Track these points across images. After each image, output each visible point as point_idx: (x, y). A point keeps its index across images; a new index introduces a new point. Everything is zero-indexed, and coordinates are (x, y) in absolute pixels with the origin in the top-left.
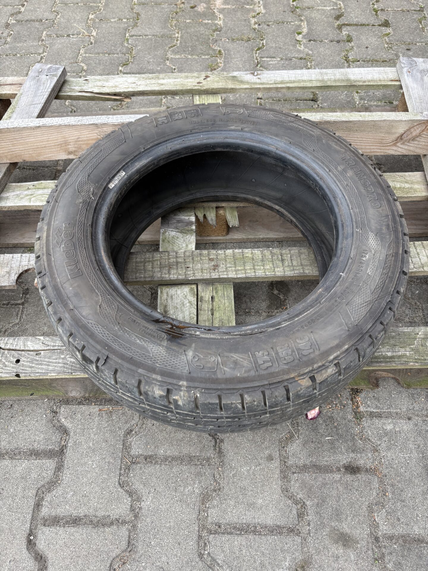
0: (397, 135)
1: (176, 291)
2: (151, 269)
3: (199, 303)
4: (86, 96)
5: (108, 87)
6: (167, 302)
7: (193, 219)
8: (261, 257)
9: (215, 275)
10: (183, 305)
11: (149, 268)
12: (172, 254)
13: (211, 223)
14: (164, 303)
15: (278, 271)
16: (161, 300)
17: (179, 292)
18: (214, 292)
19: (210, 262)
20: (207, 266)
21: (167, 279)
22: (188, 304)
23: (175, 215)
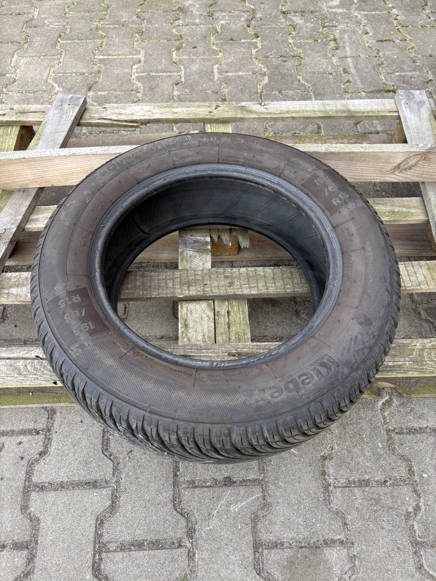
0: (395, 165)
1: (195, 306)
2: (172, 286)
3: (216, 317)
4: (105, 124)
5: (125, 114)
6: (187, 316)
7: (208, 239)
8: (272, 275)
9: (231, 292)
10: (202, 319)
11: (170, 284)
12: (191, 272)
13: (225, 243)
14: (185, 317)
15: (288, 289)
16: (181, 315)
17: (198, 307)
18: (230, 307)
19: (226, 279)
20: (223, 283)
21: (187, 295)
22: (206, 318)
23: (192, 236)
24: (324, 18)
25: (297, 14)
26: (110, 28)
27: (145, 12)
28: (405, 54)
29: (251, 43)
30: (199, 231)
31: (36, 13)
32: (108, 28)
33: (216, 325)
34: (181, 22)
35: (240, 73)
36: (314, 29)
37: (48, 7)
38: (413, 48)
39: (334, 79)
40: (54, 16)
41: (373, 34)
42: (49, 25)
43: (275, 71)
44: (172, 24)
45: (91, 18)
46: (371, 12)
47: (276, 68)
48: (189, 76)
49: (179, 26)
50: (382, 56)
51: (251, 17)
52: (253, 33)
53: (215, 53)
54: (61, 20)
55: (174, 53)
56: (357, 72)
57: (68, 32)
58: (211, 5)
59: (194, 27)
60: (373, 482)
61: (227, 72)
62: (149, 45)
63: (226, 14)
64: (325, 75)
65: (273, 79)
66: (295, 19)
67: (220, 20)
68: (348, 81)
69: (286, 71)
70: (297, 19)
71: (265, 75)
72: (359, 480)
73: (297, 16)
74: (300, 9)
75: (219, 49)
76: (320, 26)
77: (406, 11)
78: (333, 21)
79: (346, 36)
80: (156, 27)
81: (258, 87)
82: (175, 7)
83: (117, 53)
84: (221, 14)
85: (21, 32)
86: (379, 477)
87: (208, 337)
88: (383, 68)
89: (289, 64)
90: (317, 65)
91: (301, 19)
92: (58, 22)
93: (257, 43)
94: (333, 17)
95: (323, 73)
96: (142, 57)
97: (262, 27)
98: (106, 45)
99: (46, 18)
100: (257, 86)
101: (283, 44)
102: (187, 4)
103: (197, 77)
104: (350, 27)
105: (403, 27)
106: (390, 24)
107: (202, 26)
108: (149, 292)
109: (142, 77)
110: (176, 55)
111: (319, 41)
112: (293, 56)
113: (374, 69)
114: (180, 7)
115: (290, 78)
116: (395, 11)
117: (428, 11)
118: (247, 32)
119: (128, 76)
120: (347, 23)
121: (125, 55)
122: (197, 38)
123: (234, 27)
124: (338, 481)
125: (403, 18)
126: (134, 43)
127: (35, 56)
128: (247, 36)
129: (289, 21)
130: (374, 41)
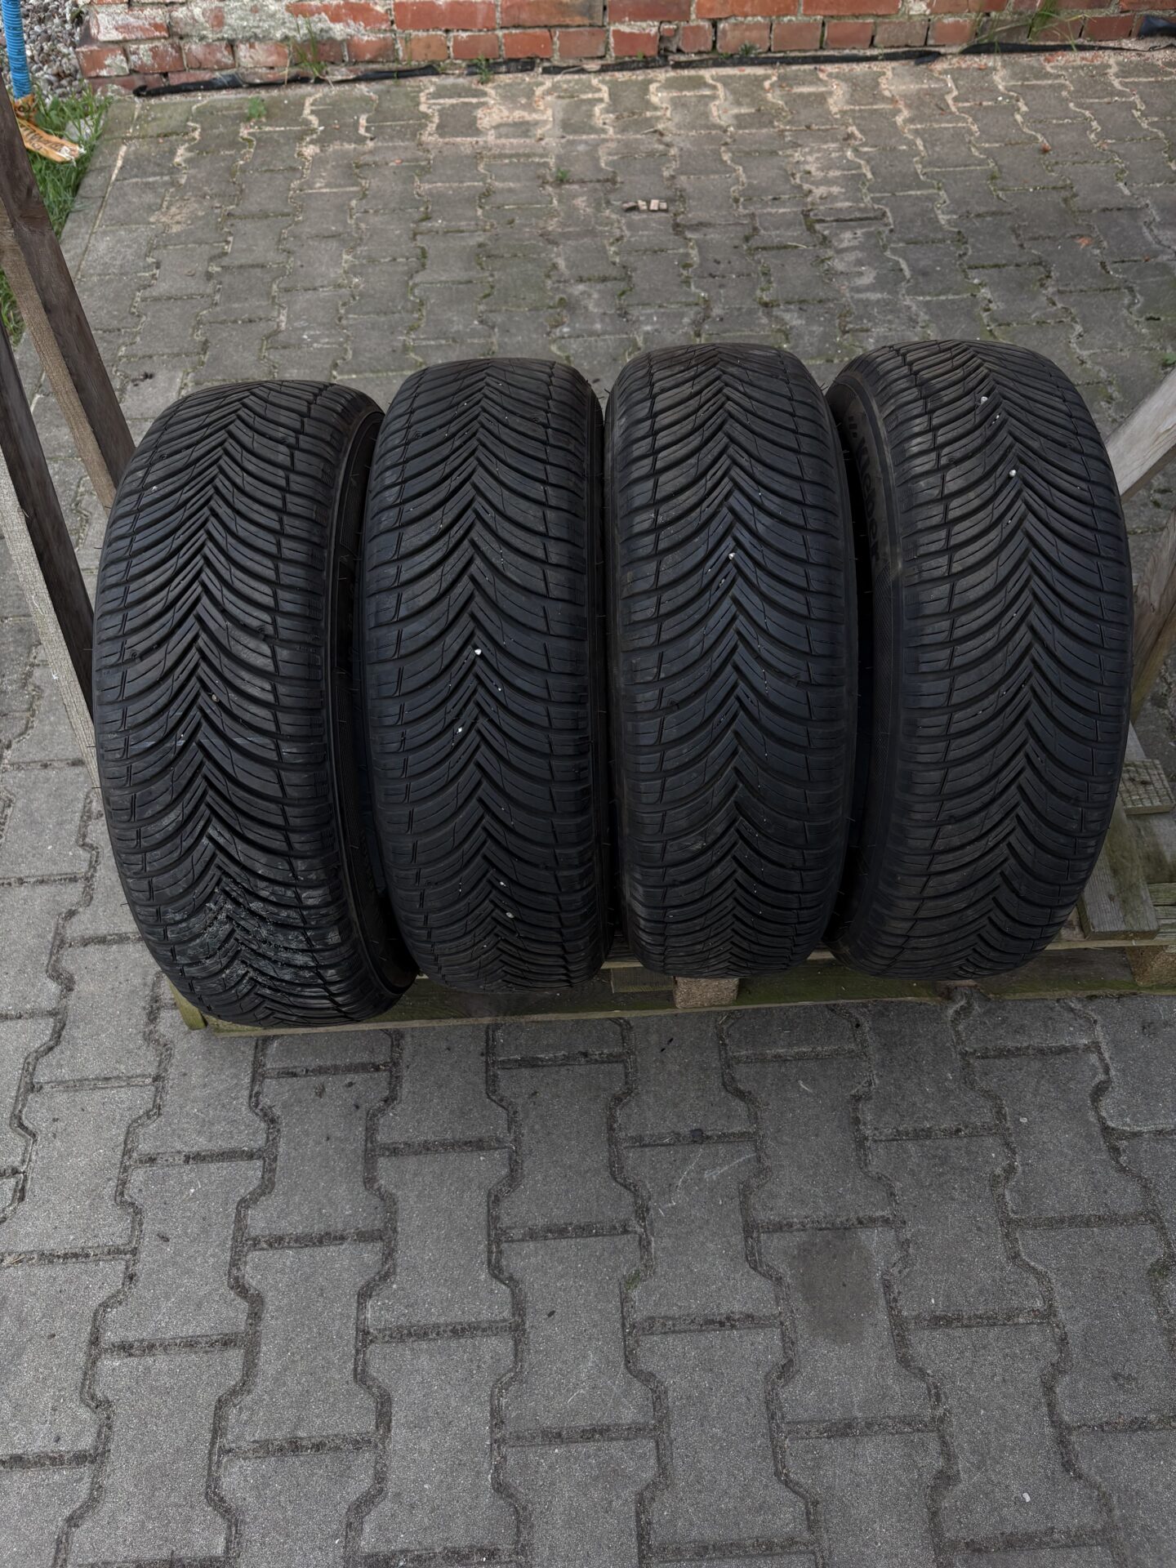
24: (845, 314)
25: (792, 307)
26: (431, 346)
27: (494, 311)
31: (283, 318)
32: (426, 346)
34: (566, 330)
36: (825, 337)
40: (320, 324)
42: (312, 343)
44: (548, 334)
49: (563, 338)
58: (623, 293)
59: (593, 339)
63: (653, 311)
66: (787, 317)
76: (837, 331)
80: (518, 342)
82: (552, 298)
91: (800, 317)
92: (328, 336)
99: (304, 329)
105: (1000, 325)
107: (607, 337)
111: (836, 361)
114: (561, 299)
117: (1051, 290)
120: (890, 322)
122: (599, 362)
125: (1002, 306)
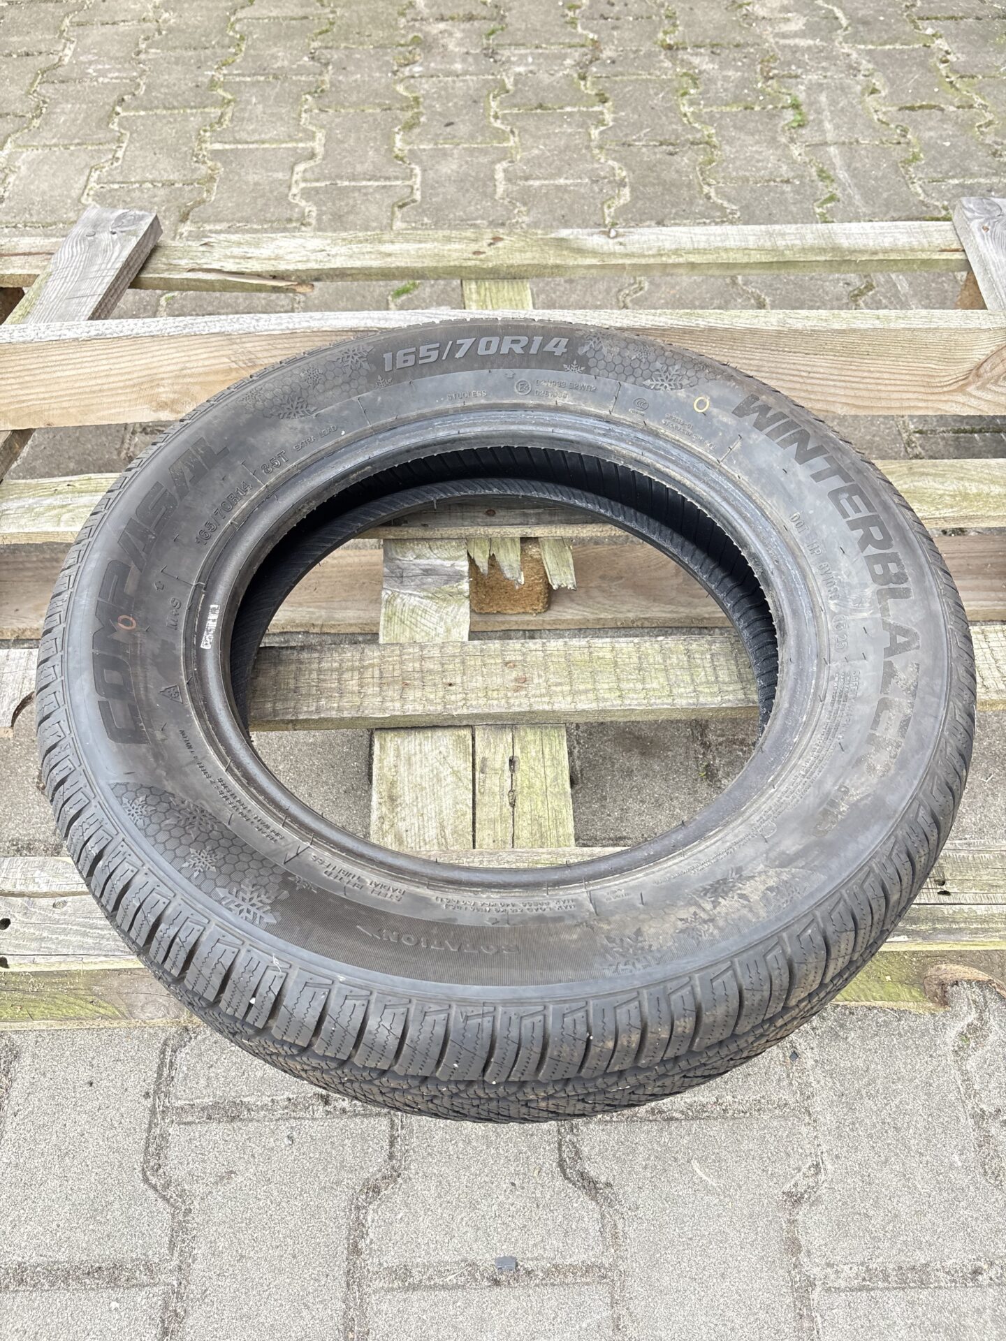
0: (968, 366)
1: (420, 744)
2: (356, 688)
3: (478, 776)
4: (205, 281)
5: (258, 259)
6: (396, 772)
7: (464, 566)
8: (636, 660)
9: (520, 705)
10: (439, 780)
11: (353, 685)
12: (411, 650)
13: (509, 575)
14: (389, 775)
15: (681, 696)
16: (381, 768)
17: (427, 747)
18: (517, 747)
19: (507, 670)
20: (499, 681)
21: (397, 713)
22: (450, 779)
23: (418, 557)
28: (972, 137)
29: (589, 115)
30: (439, 543)
33: (478, 797)
35: (562, 181)
37: (98, 39)
38: (990, 123)
39: (797, 192)
41: (891, 93)
43: (648, 176)
45: (199, 61)
46: (881, 45)
47: (651, 168)
48: (433, 188)
50: (914, 141)
51: (589, 57)
52: (593, 93)
53: (500, 136)
54: (126, 65)
55: (398, 137)
56: (853, 176)
57: (141, 91)
60: (941, 1274)
61: (527, 179)
62: (337, 120)
64: (772, 183)
65: (643, 193)
67: (514, 63)
68: (832, 198)
69: (675, 176)
70: (701, 62)
71: (622, 184)
72: (900, 1268)
73: (701, 54)
74: (708, 41)
75: (508, 129)
77: (970, 42)
78: (789, 64)
79: (823, 98)
81: (606, 211)
83: (256, 137)
84: (517, 52)
85: (28, 93)
86: (959, 1256)
87: (454, 832)
88: (917, 168)
89: (684, 161)
90: (753, 162)
93: (602, 113)
94: (789, 57)
95: (768, 181)
96: (318, 145)
97: (618, 79)
98: (231, 120)
100: (602, 209)
101: (666, 116)
102: (435, 31)
103: (452, 189)
104: (832, 77)
106: (930, 71)
108: (292, 704)
109: (317, 190)
110: (403, 140)
112: (692, 143)
113: (897, 171)
115: (684, 192)
116: (941, 44)
118: (579, 90)
119: (283, 189)
121: (276, 141)
123: (545, 78)
124: (837, 1272)
126: (300, 115)
127: (55, 145)
128: (579, 99)
129: (682, 66)
130: (896, 108)
